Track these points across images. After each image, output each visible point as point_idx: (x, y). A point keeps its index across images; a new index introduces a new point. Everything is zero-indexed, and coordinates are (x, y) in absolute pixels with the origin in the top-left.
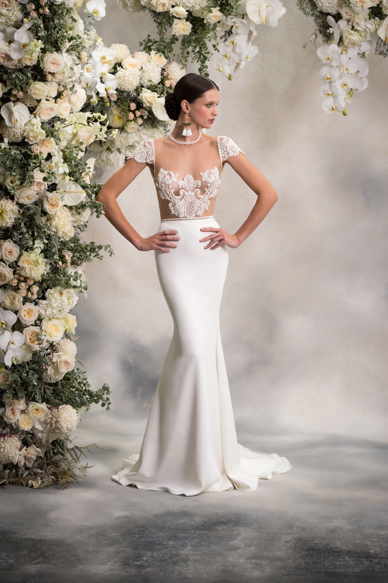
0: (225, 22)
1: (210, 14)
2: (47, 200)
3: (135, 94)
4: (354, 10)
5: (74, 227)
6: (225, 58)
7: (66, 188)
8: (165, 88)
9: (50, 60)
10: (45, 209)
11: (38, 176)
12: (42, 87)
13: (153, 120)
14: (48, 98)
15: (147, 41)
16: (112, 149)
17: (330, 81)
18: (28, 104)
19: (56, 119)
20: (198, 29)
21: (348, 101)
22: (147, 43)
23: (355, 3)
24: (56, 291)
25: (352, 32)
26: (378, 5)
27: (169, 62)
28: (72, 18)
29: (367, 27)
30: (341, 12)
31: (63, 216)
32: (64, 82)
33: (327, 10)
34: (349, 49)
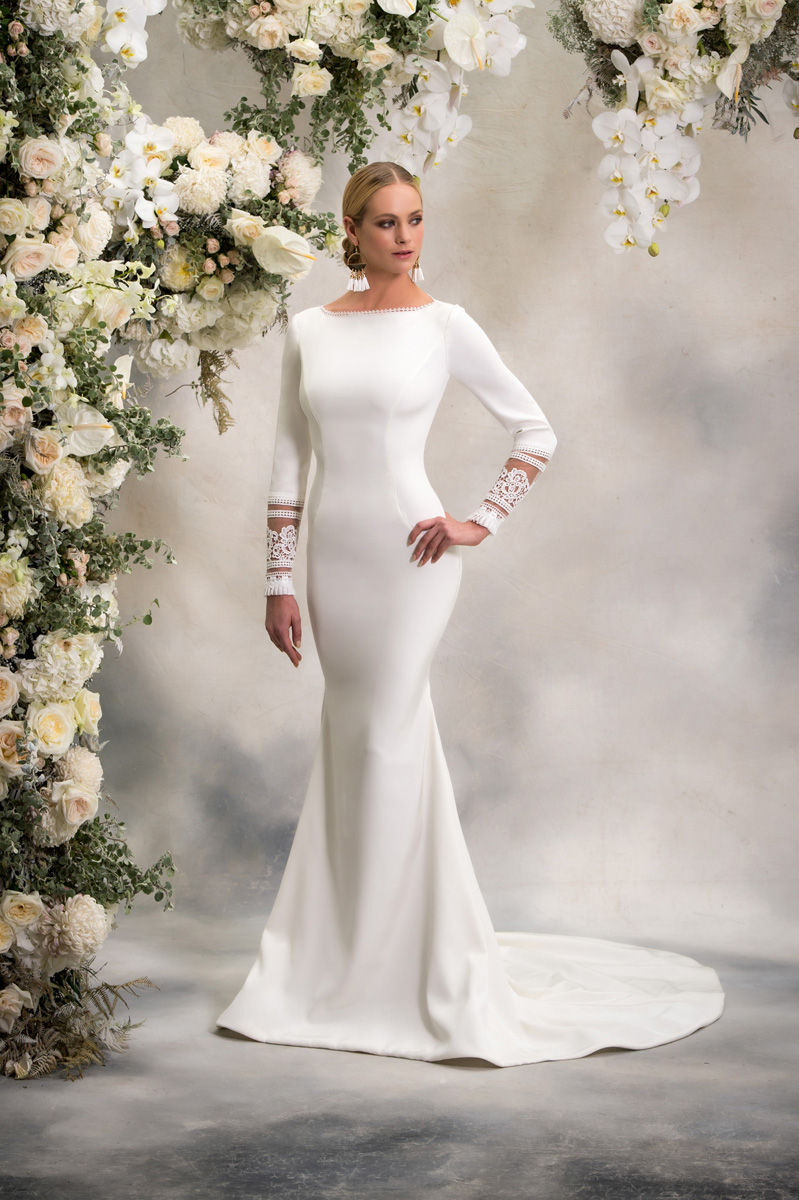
0: (401, 68)
1: (370, 53)
2: (33, 444)
3: (217, 220)
4: (666, 37)
5: (92, 499)
6: (403, 143)
7: (72, 419)
8: (280, 206)
9: (33, 152)
10: (30, 465)
11: (12, 395)
12: (18, 208)
13: (255, 273)
14: (30, 232)
15: (240, 109)
16: (173, 336)
17: (620, 184)
19: (49, 274)
20: (346, 83)
21: (659, 225)
22: (241, 114)
23: (668, 22)
24: (56, 640)
25: (665, 83)
26: (717, 26)
27: (287, 153)
28: (78, 63)
29: (695, 73)
30: (639, 42)
31: (66, 478)
32: (63, 198)
33: (611, 38)
34: (658, 119)
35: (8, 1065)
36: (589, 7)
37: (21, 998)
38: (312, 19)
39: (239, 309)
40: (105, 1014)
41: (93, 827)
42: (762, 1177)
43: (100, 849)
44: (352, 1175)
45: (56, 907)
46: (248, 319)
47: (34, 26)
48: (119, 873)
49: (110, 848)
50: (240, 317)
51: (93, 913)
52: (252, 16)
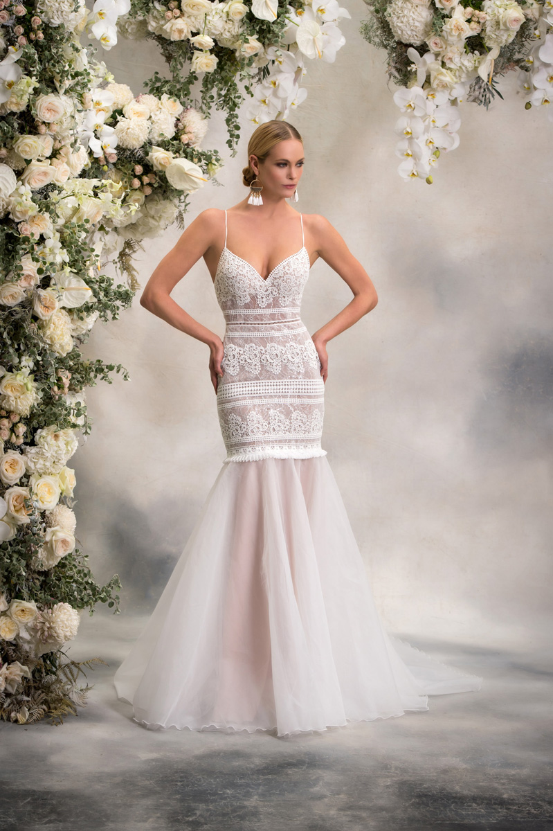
0: (265, 56)
1: (246, 45)
2: (39, 299)
3: (141, 153)
4: (447, 40)
5: (72, 337)
6: (262, 105)
7: (63, 283)
8: (182, 145)
9: (45, 105)
10: (38, 314)
11: (29, 266)
12: (35, 142)
13: (164, 188)
14: (40, 158)
15: (154, 80)
16: (107, 229)
17: (410, 136)
18: (13, 165)
19: (52, 186)
20: (226, 64)
21: (433, 164)
22: (154, 83)
23: (449, 31)
24: (50, 433)
25: (444, 70)
26: (479, 34)
27: (186, 109)
28: (73, 46)
29: (463, 65)
30: (427, 43)
31: (60, 323)
32: (61, 135)
33: (408, 40)
34: (437, 94)
35: (13, 715)
36: (395, 19)
37: (22, 670)
38: (207, 22)
39: (152, 212)
40: (71, 682)
41: (68, 557)
42: (526, 794)
43: (73, 573)
44: (260, 791)
45: (46, 611)
46: (158, 219)
47: (46, 20)
48: (85, 588)
49: (79, 572)
50: (153, 217)
51: (70, 615)
52: (168, 18)
